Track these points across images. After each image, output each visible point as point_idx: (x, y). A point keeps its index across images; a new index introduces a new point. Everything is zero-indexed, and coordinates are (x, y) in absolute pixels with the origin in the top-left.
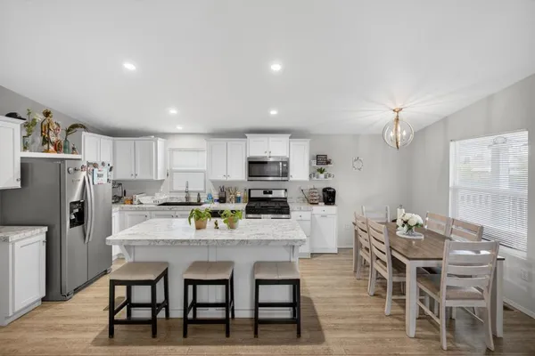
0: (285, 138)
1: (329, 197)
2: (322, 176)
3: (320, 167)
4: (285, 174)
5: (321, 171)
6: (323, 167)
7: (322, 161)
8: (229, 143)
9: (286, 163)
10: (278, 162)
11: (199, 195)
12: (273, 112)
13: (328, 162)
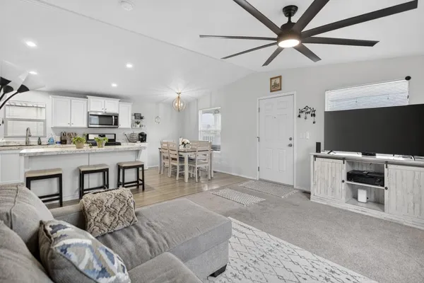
0: (117, 101)
1: (143, 138)
2: (138, 126)
3: (137, 120)
4: (116, 123)
5: (138, 123)
6: (139, 120)
7: (138, 117)
8: (72, 101)
9: (117, 117)
10: (112, 116)
11: (39, 139)
12: (114, 85)
13: (142, 118)
